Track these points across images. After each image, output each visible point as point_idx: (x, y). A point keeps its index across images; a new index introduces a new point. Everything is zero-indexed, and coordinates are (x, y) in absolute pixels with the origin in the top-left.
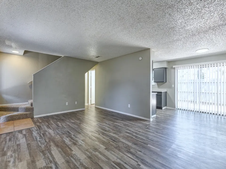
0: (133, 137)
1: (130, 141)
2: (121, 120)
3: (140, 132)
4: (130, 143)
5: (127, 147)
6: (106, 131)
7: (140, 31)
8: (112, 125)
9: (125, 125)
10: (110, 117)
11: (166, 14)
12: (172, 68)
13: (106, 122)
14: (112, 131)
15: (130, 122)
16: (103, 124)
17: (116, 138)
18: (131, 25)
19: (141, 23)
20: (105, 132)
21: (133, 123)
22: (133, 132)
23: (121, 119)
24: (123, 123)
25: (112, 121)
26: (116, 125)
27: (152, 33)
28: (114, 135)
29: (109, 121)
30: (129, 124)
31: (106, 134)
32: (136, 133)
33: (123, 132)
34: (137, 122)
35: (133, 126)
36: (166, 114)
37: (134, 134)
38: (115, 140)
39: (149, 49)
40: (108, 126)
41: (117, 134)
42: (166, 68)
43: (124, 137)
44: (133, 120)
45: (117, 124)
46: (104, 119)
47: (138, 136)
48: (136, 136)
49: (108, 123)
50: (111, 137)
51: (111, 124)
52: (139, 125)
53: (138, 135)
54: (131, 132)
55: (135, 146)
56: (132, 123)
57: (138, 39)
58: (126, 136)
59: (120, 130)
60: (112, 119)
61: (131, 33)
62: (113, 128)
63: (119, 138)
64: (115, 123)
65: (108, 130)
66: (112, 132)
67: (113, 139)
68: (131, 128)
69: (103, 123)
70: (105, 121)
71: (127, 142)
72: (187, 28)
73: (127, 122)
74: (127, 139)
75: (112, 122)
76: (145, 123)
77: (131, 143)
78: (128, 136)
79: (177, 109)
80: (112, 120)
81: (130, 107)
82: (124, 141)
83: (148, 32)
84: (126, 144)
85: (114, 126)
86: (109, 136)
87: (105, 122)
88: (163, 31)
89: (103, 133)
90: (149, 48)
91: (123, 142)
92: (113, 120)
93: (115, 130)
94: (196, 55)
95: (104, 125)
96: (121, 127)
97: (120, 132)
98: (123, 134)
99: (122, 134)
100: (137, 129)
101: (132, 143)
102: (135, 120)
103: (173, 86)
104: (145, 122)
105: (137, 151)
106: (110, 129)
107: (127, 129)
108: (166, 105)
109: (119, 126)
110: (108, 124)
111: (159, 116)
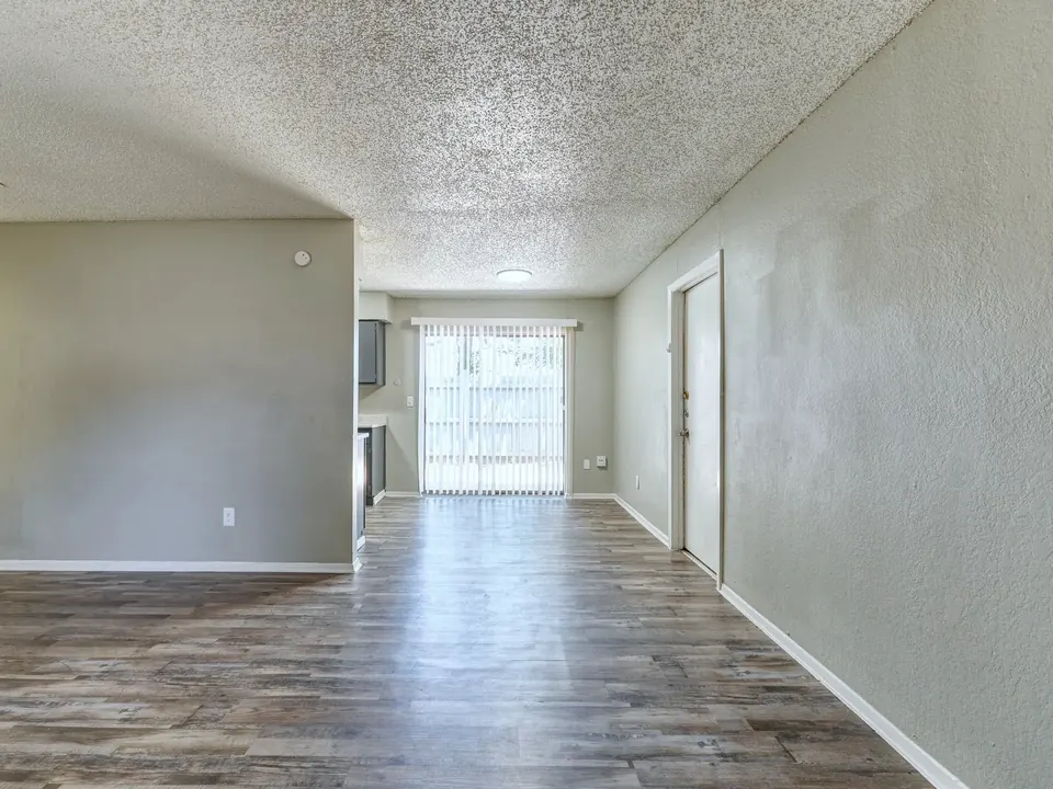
0: (315, 693)
1: (311, 728)
2: (195, 616)
3: (337, 647)
4: (318, 742)
5: (313, 778)
6: (102, 735)
7: (353, 110)
8: (136, 674)
9: (231, 638)
10: (97, 617)
11: (498, 82)
12: (407, 325)
13: (78, 665)
14: (163, 715)
15: (254, 611)
16: (52, 688)
17: (218, 751)
18: (323, 52)
19: (379, 68)
20: (106, 749)
21: (277, 611)
22: (299, 663)
23: (188, 611)
24: (212, 632)
25: (128, 642)
26: (173, 659)
27: (402, 146)
28: (190, 738)
29: (97, 652)
30: (251, 624)
31: (115, 762)
32: (322, 664)
33: (241, 690)
34: (295, 599)
35: (286, 630)
36: (397, 524)
37: (316, 675)
38: (210, 771)
39: (347, 220)
40: (106, 687)
41: (209, 719)
42: (383, 324)
43: (264, 723)
44: (267, 594)
45: (173, 649)
46: (48, 644)
47: (338, 676)
48: (333, 682)
49: (94, 667)
50: (172, 766)
51: (129, 667)
52: (315, 613)
53: (337, 669)
54: (290, 670)
55: (354, 741)
56: (268, 611)
57: (321, 148)
58: (273, 704)
59: (218, 682)
60: (112, 626)
61: (304, 98)
62: (153, 692)
63: (240, 742)
64: (158, 649)
65: (125, 720)
66: (165, 720)
67: (195, 770)
68: (278, 641)
69: (53, 682)
70: (57, 660)
71: (299, 747)
72: (524, 177)
73: (236, 617)
74: (289, 725)
75: (129, 652)
76: (333, 590)
77: (322, 737)
78: (288, 705)
79: (425, 491)
80: (117, 634)
81: (232, 523)
82: (277, 746)
83: (386, 130)
84: (303, 759)
85: (160, 672)
86: (152, 765)
87: (69, 671)
88: (447, 154)
89: (89, 762)
90: (350, 214)
91: (275, 758)
92: (129, 629)
93: (180, 694)
94: (496, 287)
95: (69, 698)
96: (208, 659)
97: (226, 700)
98: (243, 702)
99: (243, 709)
100: (311, 638)
101: (334, 737)
102: (278, 590)
103: (410, 400)
104: (329, 585)
105: (381, 771)
106: (131, 706)
107: (260, 658)
108: (384, 486)
109: (192, 658)
110: (100, 677)
111: (377, 540)
